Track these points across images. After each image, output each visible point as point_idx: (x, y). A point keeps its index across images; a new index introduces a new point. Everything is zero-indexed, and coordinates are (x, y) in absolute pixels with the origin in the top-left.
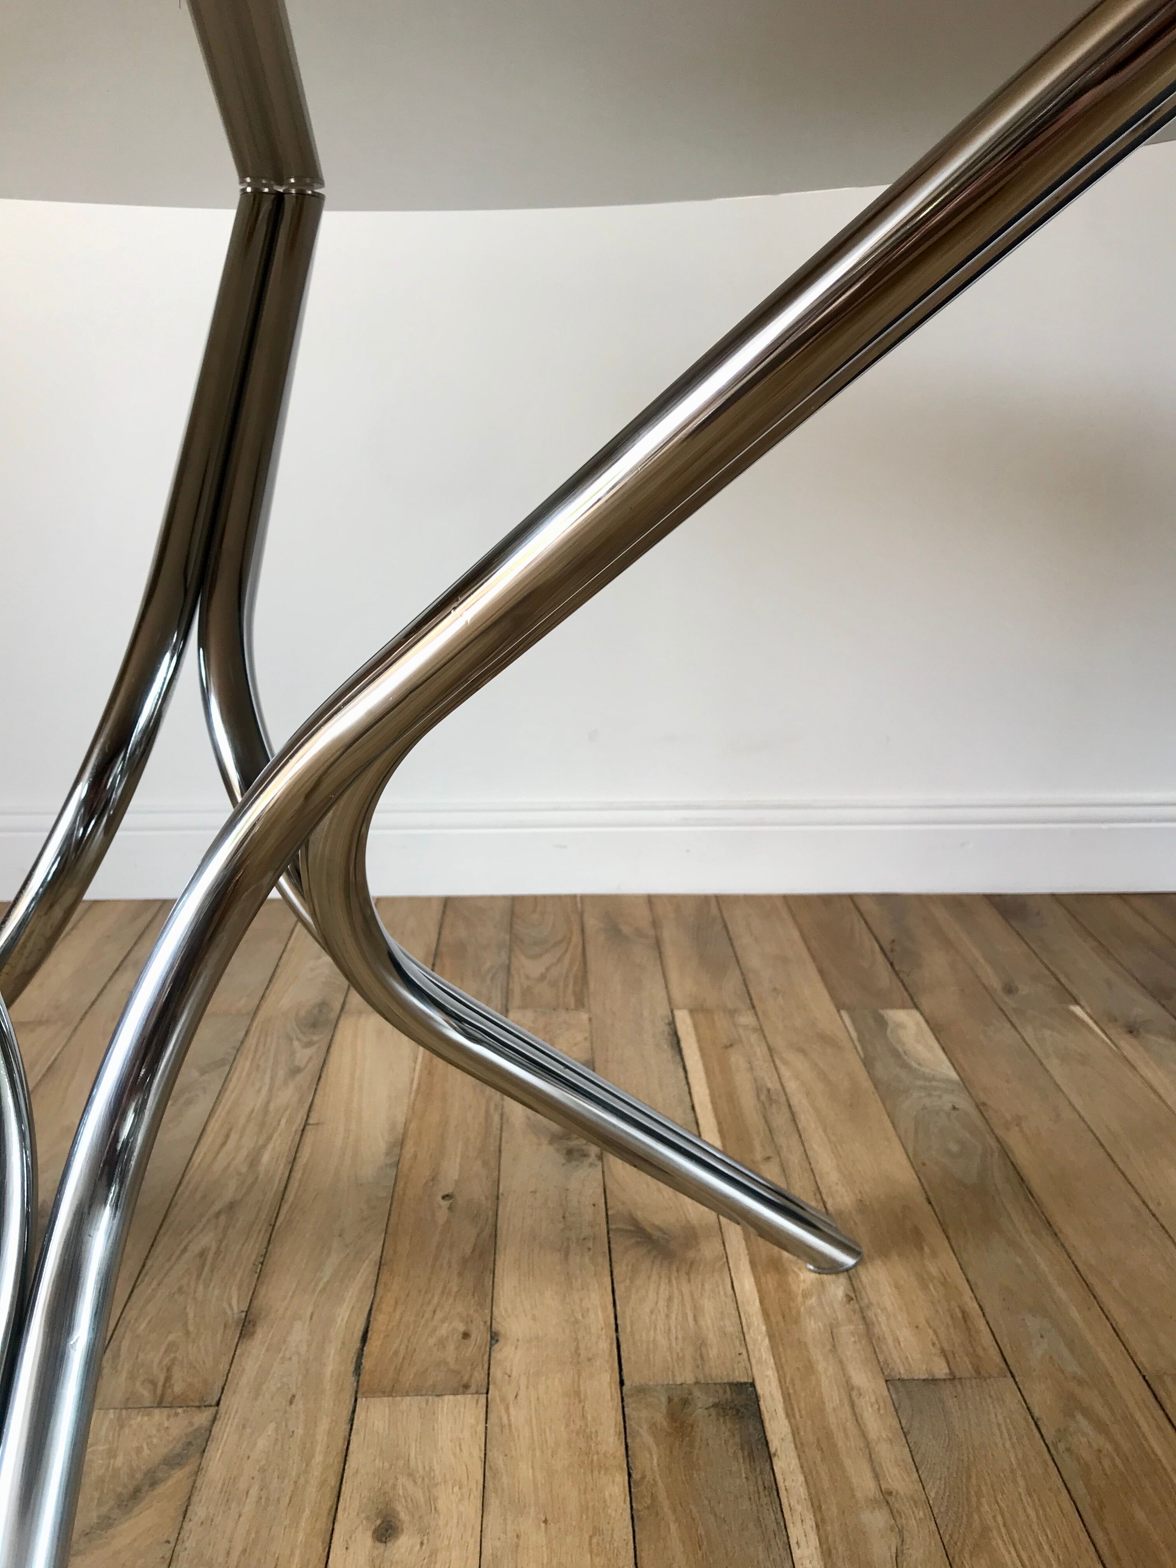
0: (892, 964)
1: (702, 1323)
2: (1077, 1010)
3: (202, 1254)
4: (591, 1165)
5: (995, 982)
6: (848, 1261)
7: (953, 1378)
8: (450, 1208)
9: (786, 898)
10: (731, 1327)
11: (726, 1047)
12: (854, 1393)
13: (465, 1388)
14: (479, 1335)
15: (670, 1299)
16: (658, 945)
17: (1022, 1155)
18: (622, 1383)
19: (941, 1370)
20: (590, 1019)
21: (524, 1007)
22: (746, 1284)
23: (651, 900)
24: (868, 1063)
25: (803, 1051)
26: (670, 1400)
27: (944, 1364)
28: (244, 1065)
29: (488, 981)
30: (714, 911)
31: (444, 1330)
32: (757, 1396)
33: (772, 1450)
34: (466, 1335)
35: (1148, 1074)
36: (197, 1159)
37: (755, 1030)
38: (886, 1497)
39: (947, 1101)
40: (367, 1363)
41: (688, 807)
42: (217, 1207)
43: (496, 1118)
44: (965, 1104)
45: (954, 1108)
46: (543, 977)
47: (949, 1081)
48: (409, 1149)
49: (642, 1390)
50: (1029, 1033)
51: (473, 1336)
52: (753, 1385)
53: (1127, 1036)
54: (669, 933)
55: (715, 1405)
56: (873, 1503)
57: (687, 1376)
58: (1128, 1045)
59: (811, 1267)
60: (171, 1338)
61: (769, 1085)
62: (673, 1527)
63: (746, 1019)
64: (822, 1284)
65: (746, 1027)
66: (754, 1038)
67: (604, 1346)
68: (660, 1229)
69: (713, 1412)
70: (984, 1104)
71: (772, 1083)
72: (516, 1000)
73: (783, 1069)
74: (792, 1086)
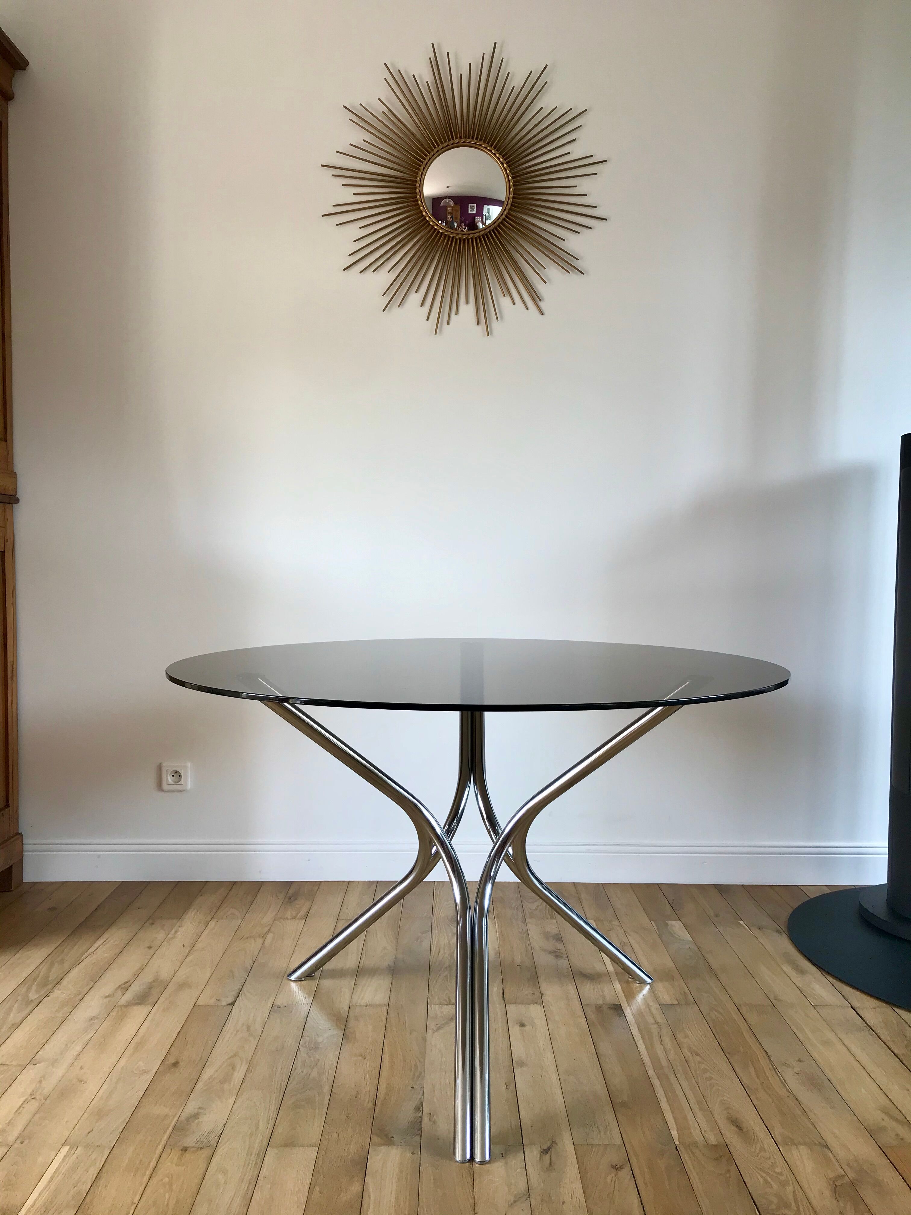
0: (672, 907)
1: (604, 993)
2: (741, 922)
3: (446, 976)
4: (564, 959)
5: (712, 913)
6: (649, 981)
7: (679, 1003)
8: (520, 968)
9: (631, 885)
10: (613, 993)
11: (608, 931)
12: (650, 1007)
13: (536, 1003)
14: (537, 994)
15: (594, 989)
16: (579, 899)
17: (711, 960)
18: (581, 1003)
19: (676, 1002)
20: (557, 922)
21: (531, 918)
22: (618, 986)
23: (575, 884)
24: (660, 936)
25: (636, 932)
26: (596, 1006)
27: (677, 1002)
28: (435, 932)
29: (516, 910)
30: (602, 889)
31: (527, 992)
32: (621, 1007)
33: (626, 1015)
34: (533, 994)
35: (762, 940)
36: (432, 955)
37: (618, 926)
38: (657, 1023)
39: (687, 946)
40: (506, 999)
41: (589, 845)
42: (445, 966)
43: (529, 948)
44: (693, 947)
45: (689, 948)
46: (536, 909)
47: (690, 941)
48: (502, 955)
49: (588, 1005)
50: (721, 929)
51: (536, 993)
52: (620, 1004)
53: (759, 931)
54: (583, 896)
55: (609, 1008)
56: (653, 1024)
57: (601, 1002)
58: (757, 932)
59: (638, 982)
60: (446, 992)
61: (624, 941)
62: (599, 1026)
63: (616, 923)
64: (641, 986)
65: (615, 925)
66: (618, 928)
67: (576, 996)
68: (589, 974)
69: (609, 1009)
70: (700, 947)
71: (626, 941)
72: (528, 915)
73: (629, 937)
74: (632, 942)
